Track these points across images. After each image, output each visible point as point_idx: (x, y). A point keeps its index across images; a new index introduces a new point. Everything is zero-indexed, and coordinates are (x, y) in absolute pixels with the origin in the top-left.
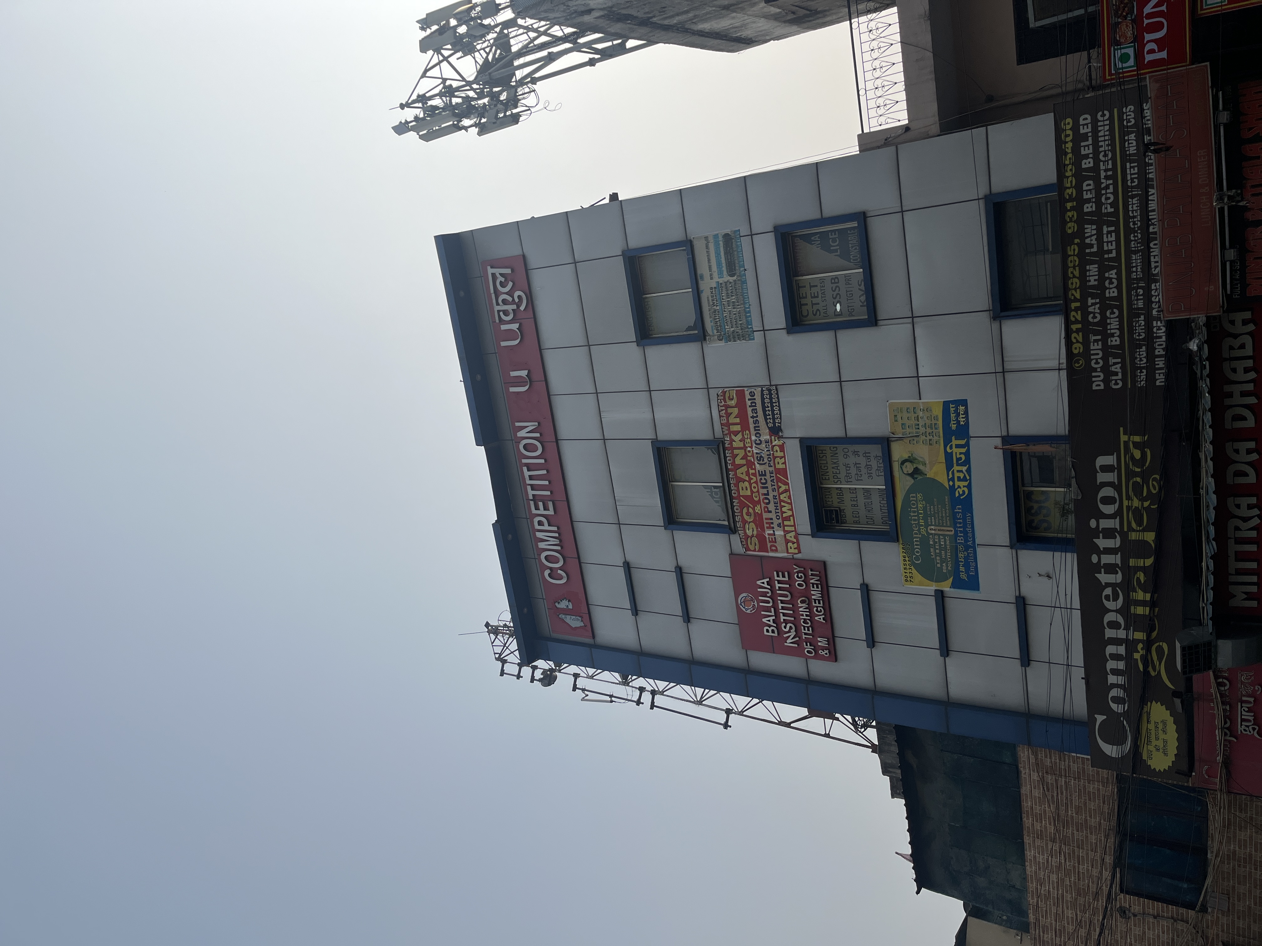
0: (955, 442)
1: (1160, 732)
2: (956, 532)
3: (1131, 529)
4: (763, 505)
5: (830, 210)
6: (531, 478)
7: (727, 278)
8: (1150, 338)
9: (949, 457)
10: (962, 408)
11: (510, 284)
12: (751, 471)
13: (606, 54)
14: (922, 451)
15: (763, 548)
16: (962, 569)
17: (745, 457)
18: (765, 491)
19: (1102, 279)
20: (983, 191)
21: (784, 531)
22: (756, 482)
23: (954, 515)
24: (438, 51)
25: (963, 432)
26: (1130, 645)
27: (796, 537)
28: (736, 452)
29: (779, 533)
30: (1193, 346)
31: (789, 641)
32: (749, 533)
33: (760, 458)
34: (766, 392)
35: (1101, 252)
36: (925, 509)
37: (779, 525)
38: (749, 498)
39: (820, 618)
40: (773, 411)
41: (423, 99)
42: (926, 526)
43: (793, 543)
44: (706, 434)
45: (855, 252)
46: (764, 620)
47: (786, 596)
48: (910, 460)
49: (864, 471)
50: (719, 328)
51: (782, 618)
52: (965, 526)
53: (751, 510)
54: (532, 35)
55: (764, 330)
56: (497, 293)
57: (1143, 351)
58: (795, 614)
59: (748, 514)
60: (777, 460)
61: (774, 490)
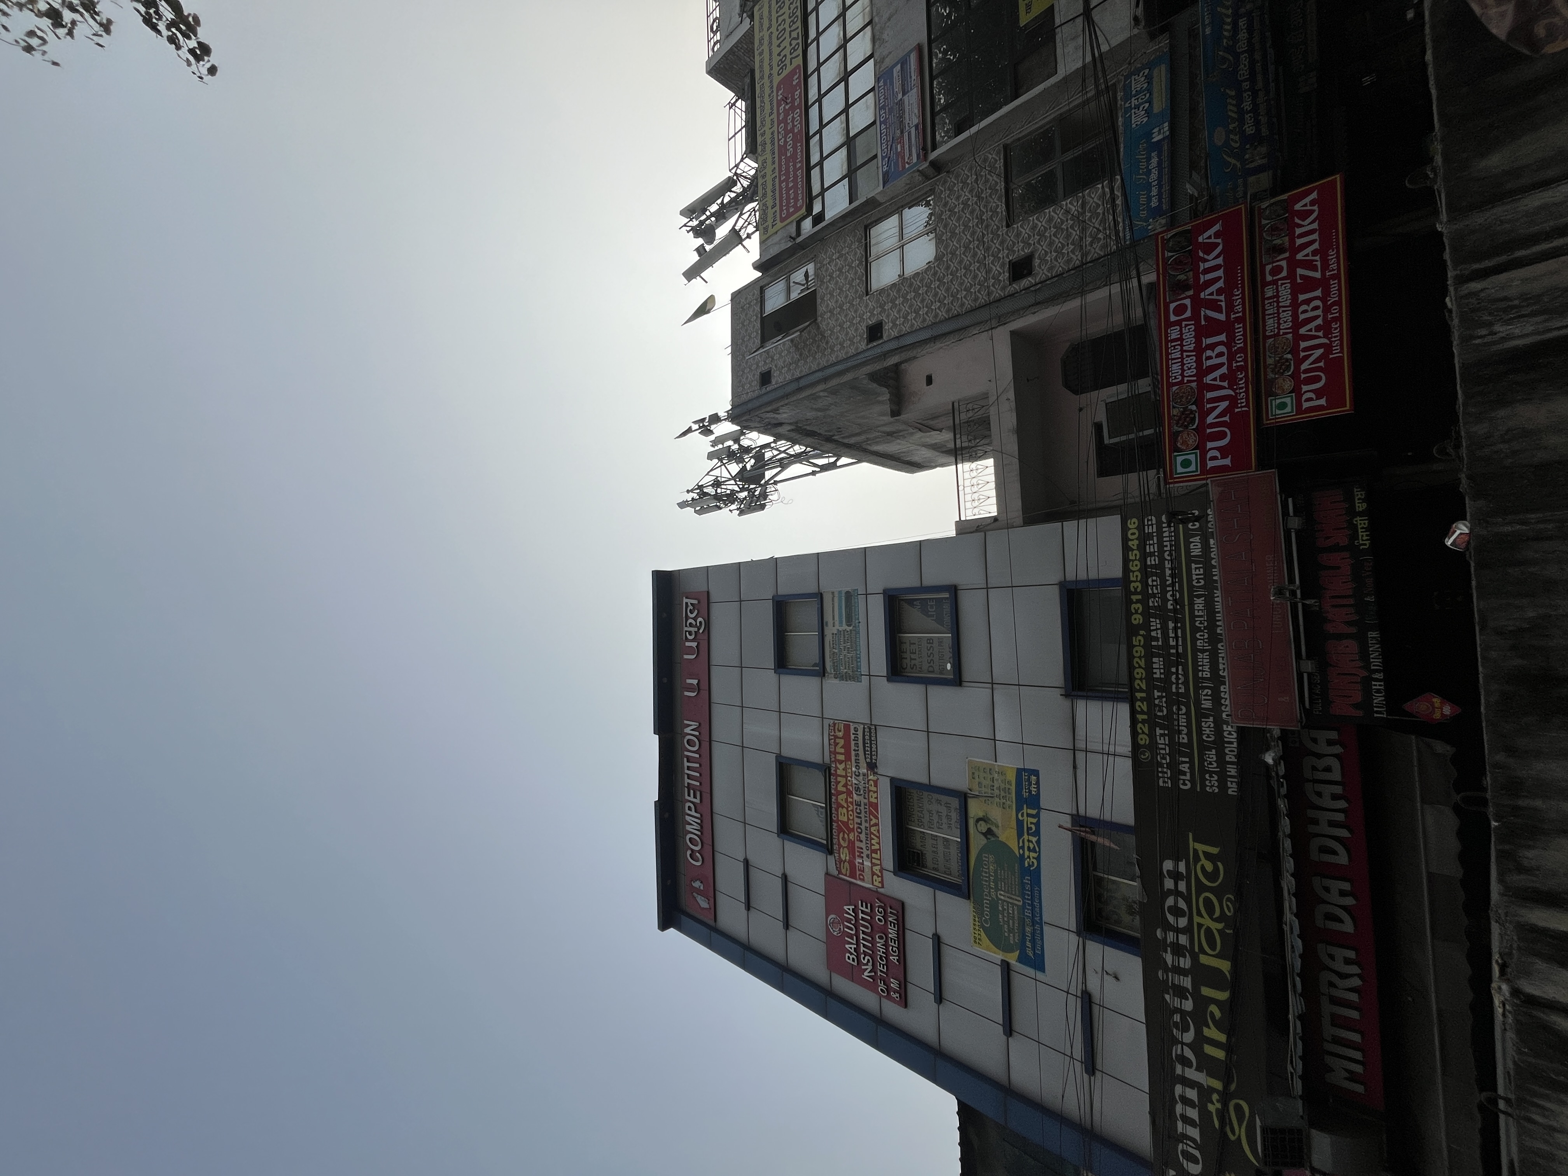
0: (1026, 810)
2: (1024, 903)
3: (1202, 951)
4: (856, 834)
5: (928, 581)
6: (689, 768)
7: (845, 627)
8: (1219, 743)
9: (1020, 824)
10: (1033, 778)
11: (696, 612)
12: (850, 800)
13: (824, 468)
14: (996, 814)
15: (853, 875)
16: (1028, 944)
17: (845, 785)
18: (859, 821)
19: (1168, 673)
20: (1057, 578)
21: (871, 862)
22: (852, 811)
23: (1023, 885)
24: (721, 460)
25: (1034, 801)
26: (1205, 1093)
27: (881, 871)
28: (839, 779)
29: (867, 863)
30: (1269, 759)
31: (866, 973)
32: (843, 857)
33: (857, 789)
34: (867, 730)
35: (1166, 645)
36: (996, 872)
37: (868, 856)
38: (846, 824)
39: (894, 959)
40: (871, 748)
41: (701, 487)
42: (996, 890)
43: (878, 876)
44: (816, 758)
45: (947, 619)
46: (847, 946)
47: (867, 928)
48: (984, 819)
49: (944, 820)
50: (835, 667)
51: (862, 949)
52: (1032, 900)
53: (846, 836)
54: (776, 452)
55: (869, 675)
56: (687, 618)
57: (1212, 755)
58: (873, 949)
59: (843, 839)
60: (871, 793)
61: (866, 821)
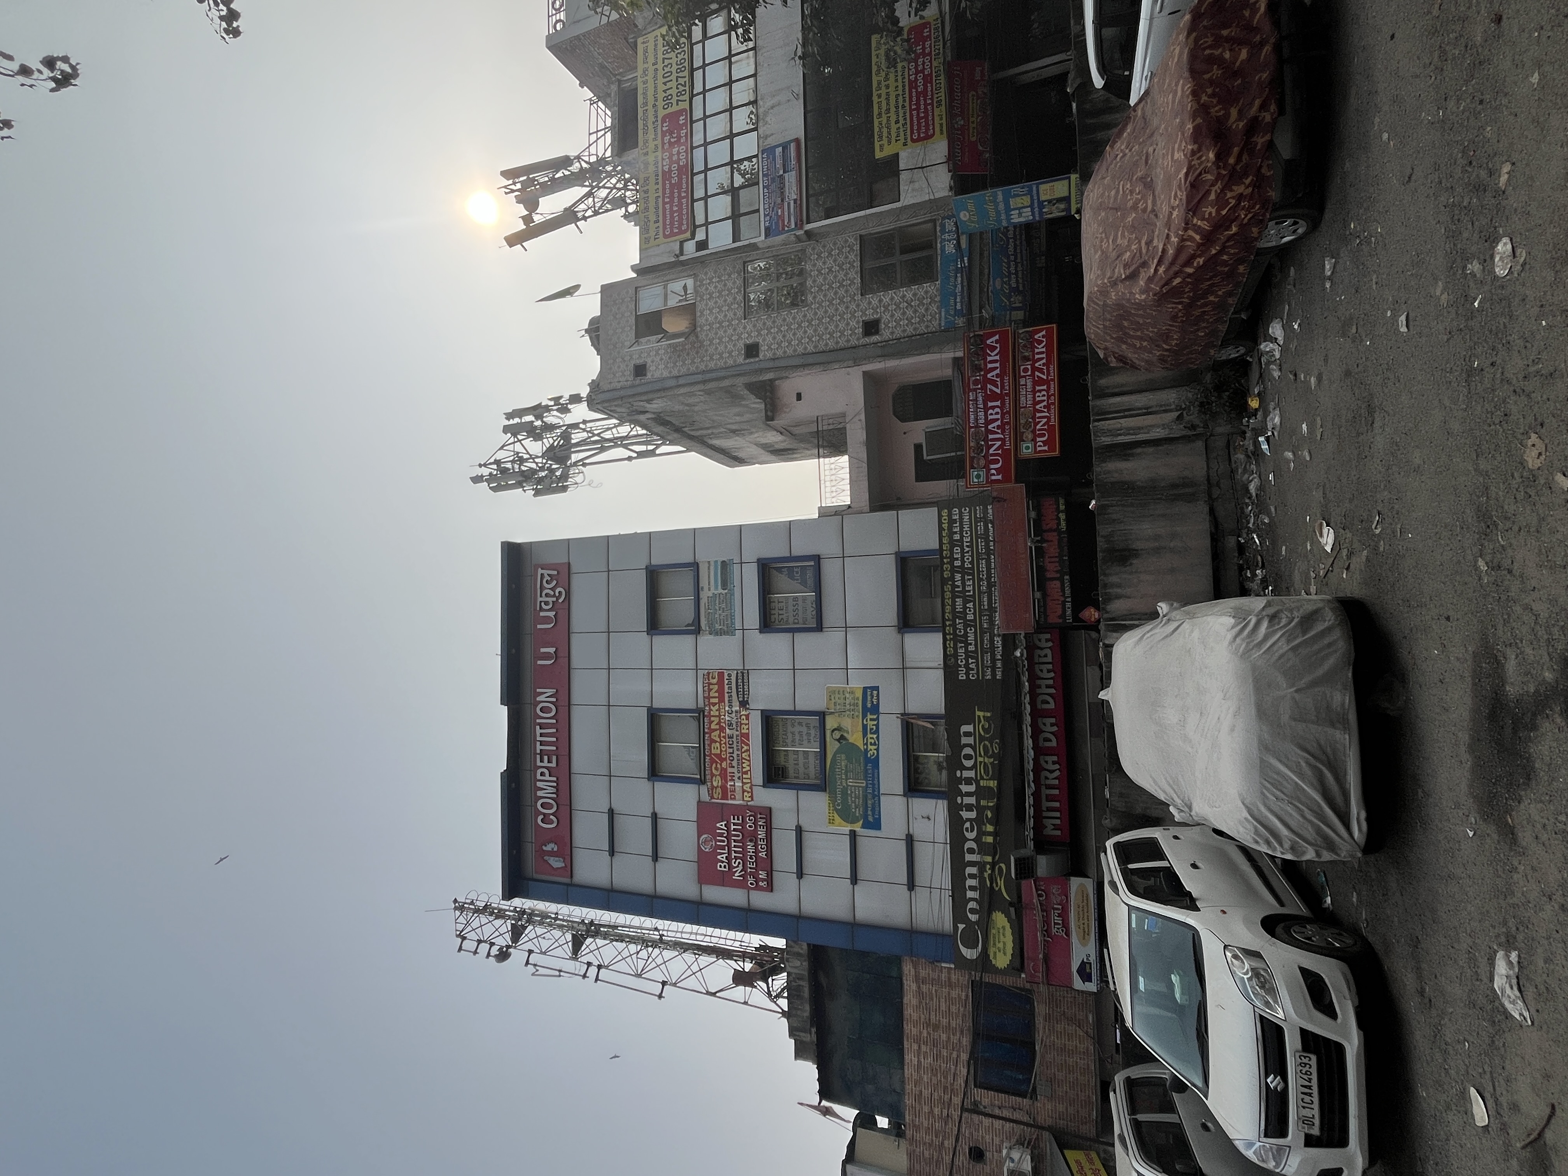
0: (869, 716)
1: (1002, 936)
2: (867, 784)
3: (982, 778)
4: (729, 762)
5: (796, 552)
6: (541, 735)
7: (720, 591)
8: (993, 647)
9: (865, 727)
10: (875, 692)
11: (555, 582)
12: (722, 735)
13: (641, 455)
14: (847, 723)
15: (725, 797)
16: (870, 812)
17: (719, 723)
18: (731, 750)
19: (965, 608)
20: (894, 549)
21: (743, 783)
22: (725, 743)
23: (866, 770)
24: (514, 435)
25: (875, 709)
26: (981, 866)
27: (751, 788)
28: (712, 719)
29: (739, 784)
30: (1018, 654)
31: (737, 874)
32: (715, 784)
33: (730, 725)
34: (740, 675)
35: (964, 591)
36: (846, 766)
37: (739, 778)
38: (719, 756)
39: (763, 855)
40: (743, 688)
41: (498, 462)
42: (847, 780)
43: (748, 792)
44: (691, 705)
45: (810, 582)
46: (719, 857)
47: (738, 836)
48: (839, 729)
49: (805, 737)
50: (711, 625)
51: (733, 854)
52: (873, 780)
53: (719, 766)
55: (743, 629)
56: (542, 588)
57: (988, 657)
58: (744, 852)
59: (716, 769)
60: (743, 726)
61: (738, 750)
